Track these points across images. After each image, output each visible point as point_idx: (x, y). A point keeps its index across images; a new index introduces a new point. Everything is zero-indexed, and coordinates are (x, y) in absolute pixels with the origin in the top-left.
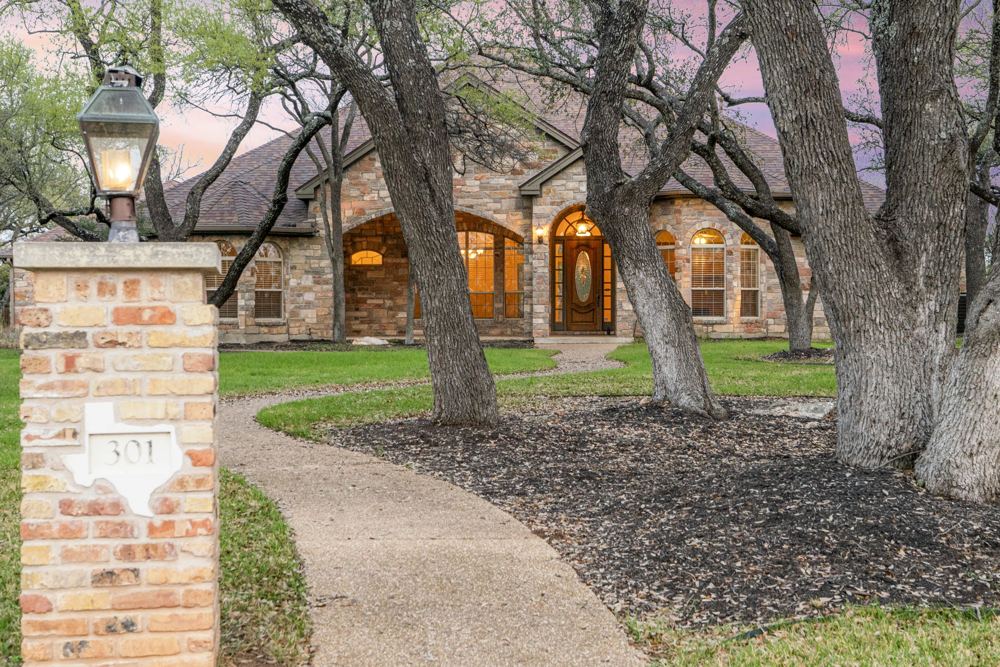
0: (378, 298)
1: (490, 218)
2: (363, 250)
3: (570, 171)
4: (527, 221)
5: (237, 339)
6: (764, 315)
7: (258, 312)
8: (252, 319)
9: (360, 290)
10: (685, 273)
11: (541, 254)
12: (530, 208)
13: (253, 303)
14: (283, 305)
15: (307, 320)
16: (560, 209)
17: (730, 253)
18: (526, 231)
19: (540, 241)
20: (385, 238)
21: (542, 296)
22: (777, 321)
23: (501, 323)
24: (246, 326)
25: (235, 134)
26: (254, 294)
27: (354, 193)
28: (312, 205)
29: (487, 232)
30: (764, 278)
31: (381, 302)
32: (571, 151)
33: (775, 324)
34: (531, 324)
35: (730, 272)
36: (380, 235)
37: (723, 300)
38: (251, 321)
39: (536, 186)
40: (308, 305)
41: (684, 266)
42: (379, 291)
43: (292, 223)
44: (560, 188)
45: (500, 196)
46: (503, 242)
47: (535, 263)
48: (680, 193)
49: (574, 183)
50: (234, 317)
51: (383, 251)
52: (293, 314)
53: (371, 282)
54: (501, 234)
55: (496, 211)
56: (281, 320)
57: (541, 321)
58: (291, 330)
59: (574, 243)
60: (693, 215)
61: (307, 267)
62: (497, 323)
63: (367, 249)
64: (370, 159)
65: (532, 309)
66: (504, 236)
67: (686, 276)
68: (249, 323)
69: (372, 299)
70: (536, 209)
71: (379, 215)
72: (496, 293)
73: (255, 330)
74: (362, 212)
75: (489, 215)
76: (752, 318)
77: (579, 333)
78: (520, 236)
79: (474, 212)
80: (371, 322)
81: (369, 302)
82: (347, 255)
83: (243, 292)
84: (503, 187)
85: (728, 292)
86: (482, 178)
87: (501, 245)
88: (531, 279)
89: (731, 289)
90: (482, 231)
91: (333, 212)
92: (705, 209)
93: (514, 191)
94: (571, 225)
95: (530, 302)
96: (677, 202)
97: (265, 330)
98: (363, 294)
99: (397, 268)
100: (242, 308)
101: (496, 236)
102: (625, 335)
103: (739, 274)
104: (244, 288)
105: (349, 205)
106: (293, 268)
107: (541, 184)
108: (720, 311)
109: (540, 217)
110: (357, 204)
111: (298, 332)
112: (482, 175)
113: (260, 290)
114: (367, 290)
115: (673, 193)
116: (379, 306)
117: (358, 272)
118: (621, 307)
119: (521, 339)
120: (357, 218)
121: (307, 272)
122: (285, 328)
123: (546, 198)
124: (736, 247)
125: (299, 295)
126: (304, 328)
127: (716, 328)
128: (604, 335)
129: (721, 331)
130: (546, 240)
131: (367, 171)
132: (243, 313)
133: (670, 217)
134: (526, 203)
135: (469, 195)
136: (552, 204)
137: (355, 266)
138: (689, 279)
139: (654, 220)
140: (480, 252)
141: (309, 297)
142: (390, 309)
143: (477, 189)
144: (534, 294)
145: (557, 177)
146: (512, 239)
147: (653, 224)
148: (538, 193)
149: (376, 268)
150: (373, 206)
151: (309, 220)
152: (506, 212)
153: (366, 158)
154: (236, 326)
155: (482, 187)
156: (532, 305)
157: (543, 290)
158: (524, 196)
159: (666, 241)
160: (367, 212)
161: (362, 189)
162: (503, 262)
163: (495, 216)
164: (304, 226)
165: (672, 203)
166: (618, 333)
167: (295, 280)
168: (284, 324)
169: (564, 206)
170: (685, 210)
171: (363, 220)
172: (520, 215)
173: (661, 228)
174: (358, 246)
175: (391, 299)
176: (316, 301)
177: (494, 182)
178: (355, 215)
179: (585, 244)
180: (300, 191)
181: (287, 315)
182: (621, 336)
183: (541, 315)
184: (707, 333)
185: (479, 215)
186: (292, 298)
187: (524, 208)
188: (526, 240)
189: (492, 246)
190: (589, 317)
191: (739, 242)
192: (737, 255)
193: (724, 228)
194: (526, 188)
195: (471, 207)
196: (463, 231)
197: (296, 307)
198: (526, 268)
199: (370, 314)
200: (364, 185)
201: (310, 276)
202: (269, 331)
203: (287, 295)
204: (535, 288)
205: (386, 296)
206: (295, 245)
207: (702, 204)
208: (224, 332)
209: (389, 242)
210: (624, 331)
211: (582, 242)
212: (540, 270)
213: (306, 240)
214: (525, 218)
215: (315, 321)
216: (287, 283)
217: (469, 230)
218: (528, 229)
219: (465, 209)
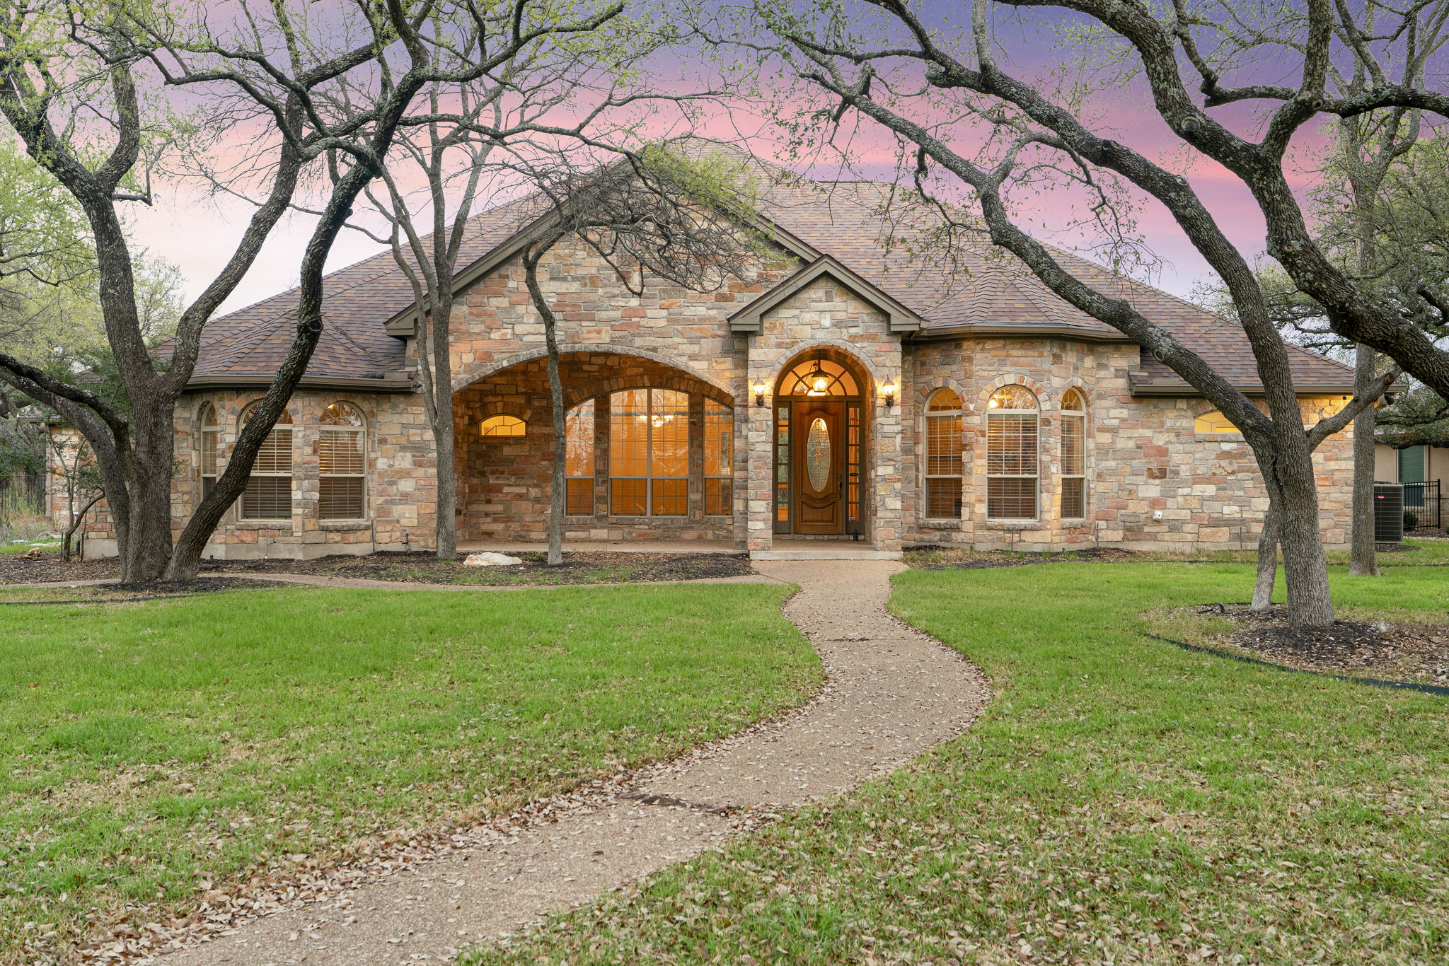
0: (518, 485)
1: (683, 368)
2: (497, 414)
3: (804, 295)
4: (740, 372)
5: (291, 551)
6: (1093, 515)
7: (324, 509)
8: (313, 521)
9: (493, 473)
10: (978, 452)
11: (761, 421)
12: (745, 352)
13: (316, 496)
14: (366, 497)
15: (403, 521)
16: (790, 353)
17: (1047, 422)
18: (737, 387)
19: (760, 402)
20: (529, 397)
21: (764, 488)
22: (1112, 524)
23: (698, 522)
24: (305, 531)
25: (256, 220)
26: (317, 482)
27: (477, 328)
28: (412, 346)
29: (679, 390)
30: (1093, 459)
31: (523, 490)
32: (805, 264)
33: (1108, 528)
34: (746, 529)
35: (1047, 451)
36: (522, 393)
37: (1034, 494)
38: (312, 524)
39: (753, 317)
40: (405, 498)
41: (977, 441)
42: (520, 475)
43: (379, 373)
44: (790, 321)
45: (698, 334)
46: (702, 404)
47: (752, 436)
48: (973, 330)
49: (813, 314)
50: (286, 517)
51: (527, 417)
52: (382, 511)
53: (510, 461)
54: (699, 391)
55: (693, 357)
56: (362, 522)
57: (760, 525)
58: (379, 537)
59: (806, 406)
60: (990, 365)
61: (403, 441)
62: (694, 522)
63: (503, 414)
64: (500, 276)
65: (747, 506)
66: (703, 396)
67: (980, 457)
68: (309, 527)
69: (510, 485)
70: (754, 354)
71: (514, 362)
72: (691, 479)
73: (322, 537)
74: (487, 356)
75: (681, 362)
76: (1076, 521)
77: (812, 537)
78: (728, 395)
79: (657, 357)
80: (508, 519)
81: (506, 490)
82: (475, 422)
83: (299, 479)
84: (703, 320)
85: (1044, 482)
86: (671, 305)
87: (699, 409)
88: (745, 461)
89: (1049, 477)
90: (671, 388)
91: (437, 354)
92: (1008, 356)
93: (720, 326)
94: (800, 379)
95: (743, 496)
96: (965, 345)
97: (337, 537)
98: (498, 478)
99: (547, 442)
100: (299, 505)
101: (691, 396)
102: (890, 548)
103: (1059, 454)
104: (301, 474)
105: (469, 345)
106: (383, 441)
107: (762, 316)
108: (1030, 511)
109: (760, 365)
110: (481, 345)
111: (389, 540)
112: (671, 301)
113: (328, 475)
114: (503, 473)
115: (961, 331)
116: (520, 497)
117: (489, 446)
118: (884, 504)
119: (730, 551)
120: (480, 366)
121: (403, 448)
122: (368, 533)
123: (770, 338)
124: (1055, 414)
125: (392, 483)
126: (398, 534)
127: (1026, 536)
128: (848, 541)
129: (1034, 541)
130: (769, 401)
131: (497, 294)
132: (299, 511)
133: (954, 368)
134: (738, 345)
135: (651, 331)
136: (779, 345)
137: (486, 437)
138: (984, 462)
139: (929, 373)
140: (669, 418)
141: (406, 485)
142: (537, 500)
143: (663, 323)
144: (750, 482)
145: (786, 305)
146: (714, 400)
147: (926, 378)
148: (756, 328)
149: (517, 440)
150: (504, 348)
151: (407, 369)
152: (708, 358)
153: (495, 275)
154: (288, 531)
155: (671, 320)
156: (746, 500)
157: (764, 478)
158: (735, 333)
159: (946, 403)
160: (496, 357)
161: (488, 321)
162: (702, 434)
163: (691, 363)
164: (397, 377)
165: (959, 346)
166: (880, 544)
167: (385, 460)
168: (367, 528)
169: (796, 350)
170: (978, 356)
171: (489, 369)
172: (728, 363)
173: (940, 384)
174: (491, 408)
175: (537, 486)
176: (417, 493)
177: (689, 312)
178: (477, 362)
179: (822, 407)
180: (392, 325)
181: (372, 514)
182: (883, 549)
183: (760, 517)
184: (1012, 543)
185: (667, 361)
186: (380, 488)
187: (736, 352)
188: (737, 401)
189: (686, 409)
190: (827, 514)
191: (1059, 407)
192: (1056, 425)
193: (1038, 385)
194: (738, 320)
195: (655, 350)
196: (644, 387)
197: (386, 501)
198: (738, 443)
199: (507, 508)
200: (491, 315)
201: (409, 455)
202: (343, 539)
203: (372, 484)
204: (751, 474)
205: (530, 482)
206: (386, 406)
207: (1004, 346)
208: (270, 540)
209: (536, 403)
210: (887, 542)
211: (816, 404)
212: (759, 447)
213: (402, 399)
214: (736, 367)
215: (415, 522)
216: (372, 464)
217: (653, 386)
218: (742, 384)
219: (645, 354)
